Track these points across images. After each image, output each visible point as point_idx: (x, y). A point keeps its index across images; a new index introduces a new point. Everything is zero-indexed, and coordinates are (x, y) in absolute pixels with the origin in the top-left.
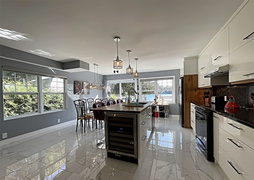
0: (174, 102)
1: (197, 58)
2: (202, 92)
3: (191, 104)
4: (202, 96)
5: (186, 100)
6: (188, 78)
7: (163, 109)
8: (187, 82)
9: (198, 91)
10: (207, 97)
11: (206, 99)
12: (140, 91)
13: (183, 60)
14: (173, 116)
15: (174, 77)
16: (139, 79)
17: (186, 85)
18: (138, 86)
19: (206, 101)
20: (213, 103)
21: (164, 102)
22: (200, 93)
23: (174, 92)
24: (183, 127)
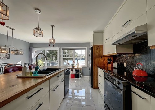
0: (86, 66)
1: (102, 32)
2: (106, 59)
3: (99, 69)
4: (106, 62)
5: (95, 65)
6: (96, 47)
7: (78, 72)
8: (96, 50)
9: (103, 58)
10: (110, 63)
11: (109, 64)
12: (62, 58)
13: (93, 33)
14: (85, 76)
15: (86, 48)
16: (61, 48)
17: (94, 53)
18: (60, 53)
19: (109, 66)
20: (115, 68)
21: (79, 66)
22: (104, 60)
23: (86, 59)
24: (92, 87)
